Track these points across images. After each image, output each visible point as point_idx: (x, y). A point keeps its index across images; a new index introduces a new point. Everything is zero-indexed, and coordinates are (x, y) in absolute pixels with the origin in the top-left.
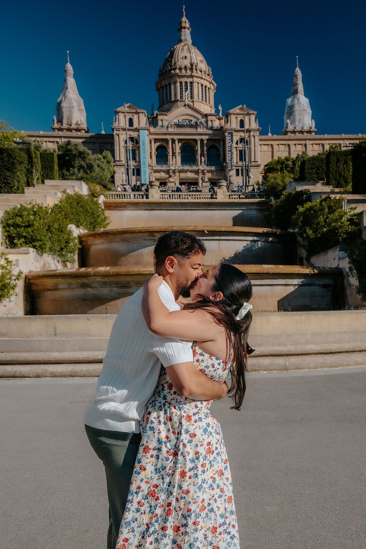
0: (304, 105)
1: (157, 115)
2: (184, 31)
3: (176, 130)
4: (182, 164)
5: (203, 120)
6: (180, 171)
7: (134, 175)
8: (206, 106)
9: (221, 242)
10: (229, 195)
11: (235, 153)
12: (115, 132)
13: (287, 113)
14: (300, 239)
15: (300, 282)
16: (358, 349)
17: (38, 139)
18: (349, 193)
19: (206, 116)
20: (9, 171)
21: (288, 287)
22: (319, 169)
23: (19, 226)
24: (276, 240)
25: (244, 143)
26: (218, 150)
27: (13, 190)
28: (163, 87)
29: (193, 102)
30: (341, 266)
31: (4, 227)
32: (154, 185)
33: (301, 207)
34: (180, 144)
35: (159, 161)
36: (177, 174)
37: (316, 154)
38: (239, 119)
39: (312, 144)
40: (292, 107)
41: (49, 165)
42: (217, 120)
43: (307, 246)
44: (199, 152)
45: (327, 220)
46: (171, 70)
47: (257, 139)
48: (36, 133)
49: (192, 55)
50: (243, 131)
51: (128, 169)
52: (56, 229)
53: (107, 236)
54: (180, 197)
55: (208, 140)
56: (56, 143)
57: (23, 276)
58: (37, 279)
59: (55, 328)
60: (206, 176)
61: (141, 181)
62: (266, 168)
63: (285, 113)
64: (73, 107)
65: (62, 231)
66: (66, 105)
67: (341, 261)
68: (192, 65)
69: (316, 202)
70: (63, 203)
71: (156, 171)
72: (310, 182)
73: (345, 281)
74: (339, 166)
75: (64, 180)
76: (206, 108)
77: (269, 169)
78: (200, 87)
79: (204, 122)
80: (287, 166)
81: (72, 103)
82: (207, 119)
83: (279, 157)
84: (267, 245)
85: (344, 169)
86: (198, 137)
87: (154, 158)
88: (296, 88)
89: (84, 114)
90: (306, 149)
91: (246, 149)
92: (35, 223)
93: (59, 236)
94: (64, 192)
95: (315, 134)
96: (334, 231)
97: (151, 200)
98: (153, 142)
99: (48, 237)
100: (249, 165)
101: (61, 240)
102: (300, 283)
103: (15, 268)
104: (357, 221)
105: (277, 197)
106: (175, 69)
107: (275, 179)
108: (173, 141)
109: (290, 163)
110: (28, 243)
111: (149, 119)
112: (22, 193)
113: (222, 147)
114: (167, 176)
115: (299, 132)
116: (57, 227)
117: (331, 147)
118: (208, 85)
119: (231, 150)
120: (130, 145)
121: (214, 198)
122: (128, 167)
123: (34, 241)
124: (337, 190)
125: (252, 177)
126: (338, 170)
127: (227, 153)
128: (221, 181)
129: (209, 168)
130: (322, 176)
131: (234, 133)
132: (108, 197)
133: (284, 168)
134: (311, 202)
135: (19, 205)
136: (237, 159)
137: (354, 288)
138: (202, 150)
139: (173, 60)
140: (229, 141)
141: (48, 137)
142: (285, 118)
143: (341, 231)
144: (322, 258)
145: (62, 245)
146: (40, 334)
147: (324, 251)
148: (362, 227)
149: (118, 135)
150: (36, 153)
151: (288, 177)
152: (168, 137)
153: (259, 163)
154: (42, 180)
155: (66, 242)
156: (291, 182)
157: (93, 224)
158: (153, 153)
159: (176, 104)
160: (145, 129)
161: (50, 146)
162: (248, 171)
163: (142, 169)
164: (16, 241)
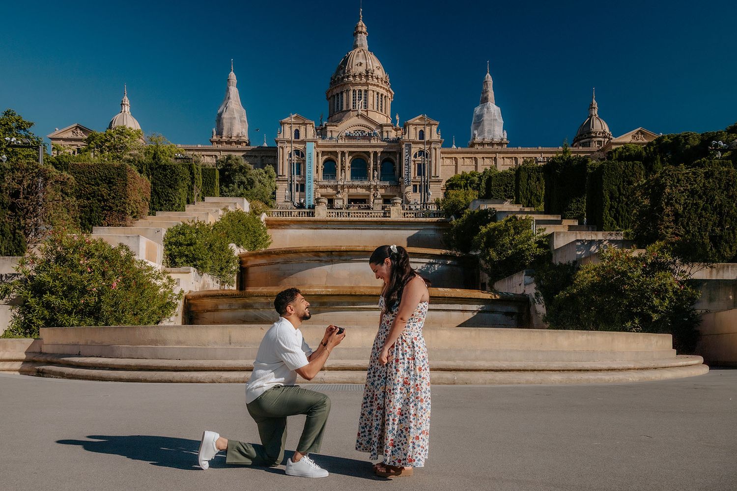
0: (494, 114)
1: (326, 126)
2: (360, 36)
3: (347, 142)
4: (352, 178)
5: (377, 131)
6: (350, 187)
7: (297, 191)
8: (382, 116)
10: (404, 213)
11: (413, 166)
12: (279, 145)
13: (474, 123)
14: (482, 262)
15: (479, 308)
16: (530, 368)
17: (196, 153)
18: (541, 213)
19: (381, 126)
20: (171, 188)
21: (465, 313)
22: (507, 186)
23: (181, 245)
24: (455, 263)
25: (424, 156)
26: (393, 164)
27: (174, 207)
28: (334, 96)
29: (367, 111)
30: (527, 293)
31: (166, 245)
32: (321, 202)
33: (484, 227)
34: (351, 157)
35: (326, 176)
36: (346, 190)
37: (506, 168)
38: (418, 130)
39: (503, 158)
40: (480, 117)
41: (210, 181)
42: (393, 131)
43: (490, 270)
44: (372, 166)
45: (513, 242)
46: (343, 78)
47: (438, 151)
48: (194, 147)
49: (367, 61)
50: (423, 143)
51: (291, 185)
52: (217, 248)
53: (269, 256)
54: (349, 215)
55: (382, 152)
56: (214, 156)
57: (184, 295)
58: (197, 300)
59: (230, 337)
60: (378, 192)
61: (305, 198)
62: (448, 184)
63: (473, 123)
64: (234, 118)
65: (223, 250)
66: (228, 117)
67: (527, 287)
68: (367, 72)
69: (501, 222)
70: (224, 221)
71: (322, 187)
72: (496, 201)
73: (531, 309)
74: (531, 183)
75: (223, 196)
76: (381, 118)
77: (452, 185)
78: (376, 95)
79: (378, 133)
80: (472, 182)
81: (234, 114)
82: (382, 129)
83: (463, 172)
84: (445, 268)
85: (536, 186)
86: (370, 150)
87: (321, 172)
88: (485, 95)
89: (246, 125)
90: (496, 163)
91: (426, 162)
92: (197, 241)
93: (220, 254)
94: (224, 209)
95: (507, 147)
96: (520, 254)
97: (316, 218)
98: (320, 155)
99: (209, 256)
100: (429, 180)
101: (222, 259)
102: (480, 310)
103: (176, 287)
104: (547, 243)
105: (458, 215)
106: (348, 77)
107: (457, 196)
108: (343, 153)
109: (476, 179)
110: (189, 261)
111: (316, 130)
112: (183, 211)
113: (398, 161)
114: (335, 192)
115: (488, 144)
116: (218, 246)
117: (525, 161)
118: (385, 93)
119: (408, 164)
120: (295, 158)
121: (386, 217)
122: (291, 182)
123: (195, 259)
124: (527, 209)
125: (431, 194)
126: (530, 187)
127: (404, 167)
128: (395, 198)
129: (382, 184)
130: (511, 193)
131: (413, 145)
132: (271, 215)
133: (469, 185)
134: (495, 222)
135: (181, 224)
136: (415, 174)
137: (540, 316)
138: (375, 163)
139: (347, 67)
140: (407, 154)
141: (206, 150)
142: (472, 129)
143: (528, 254)
144: (506, 284)
145: (222, 265)
146: (215, 343)
147: (509, 276)
148: (552, 249)
149: (282, 148)
150: (197, 169)
151: (472, 195)
152: (338, 150)
153: (440, 178)
154: (202, 197)
155: (226, 262)
156: (474, 200)
157: (254, 244)
158: (320, 166)
159: (348, 114)
160: (312, 141)
161: (208, 161)
162: (427, 188)
163: (307, 185)
164: (177, 260)
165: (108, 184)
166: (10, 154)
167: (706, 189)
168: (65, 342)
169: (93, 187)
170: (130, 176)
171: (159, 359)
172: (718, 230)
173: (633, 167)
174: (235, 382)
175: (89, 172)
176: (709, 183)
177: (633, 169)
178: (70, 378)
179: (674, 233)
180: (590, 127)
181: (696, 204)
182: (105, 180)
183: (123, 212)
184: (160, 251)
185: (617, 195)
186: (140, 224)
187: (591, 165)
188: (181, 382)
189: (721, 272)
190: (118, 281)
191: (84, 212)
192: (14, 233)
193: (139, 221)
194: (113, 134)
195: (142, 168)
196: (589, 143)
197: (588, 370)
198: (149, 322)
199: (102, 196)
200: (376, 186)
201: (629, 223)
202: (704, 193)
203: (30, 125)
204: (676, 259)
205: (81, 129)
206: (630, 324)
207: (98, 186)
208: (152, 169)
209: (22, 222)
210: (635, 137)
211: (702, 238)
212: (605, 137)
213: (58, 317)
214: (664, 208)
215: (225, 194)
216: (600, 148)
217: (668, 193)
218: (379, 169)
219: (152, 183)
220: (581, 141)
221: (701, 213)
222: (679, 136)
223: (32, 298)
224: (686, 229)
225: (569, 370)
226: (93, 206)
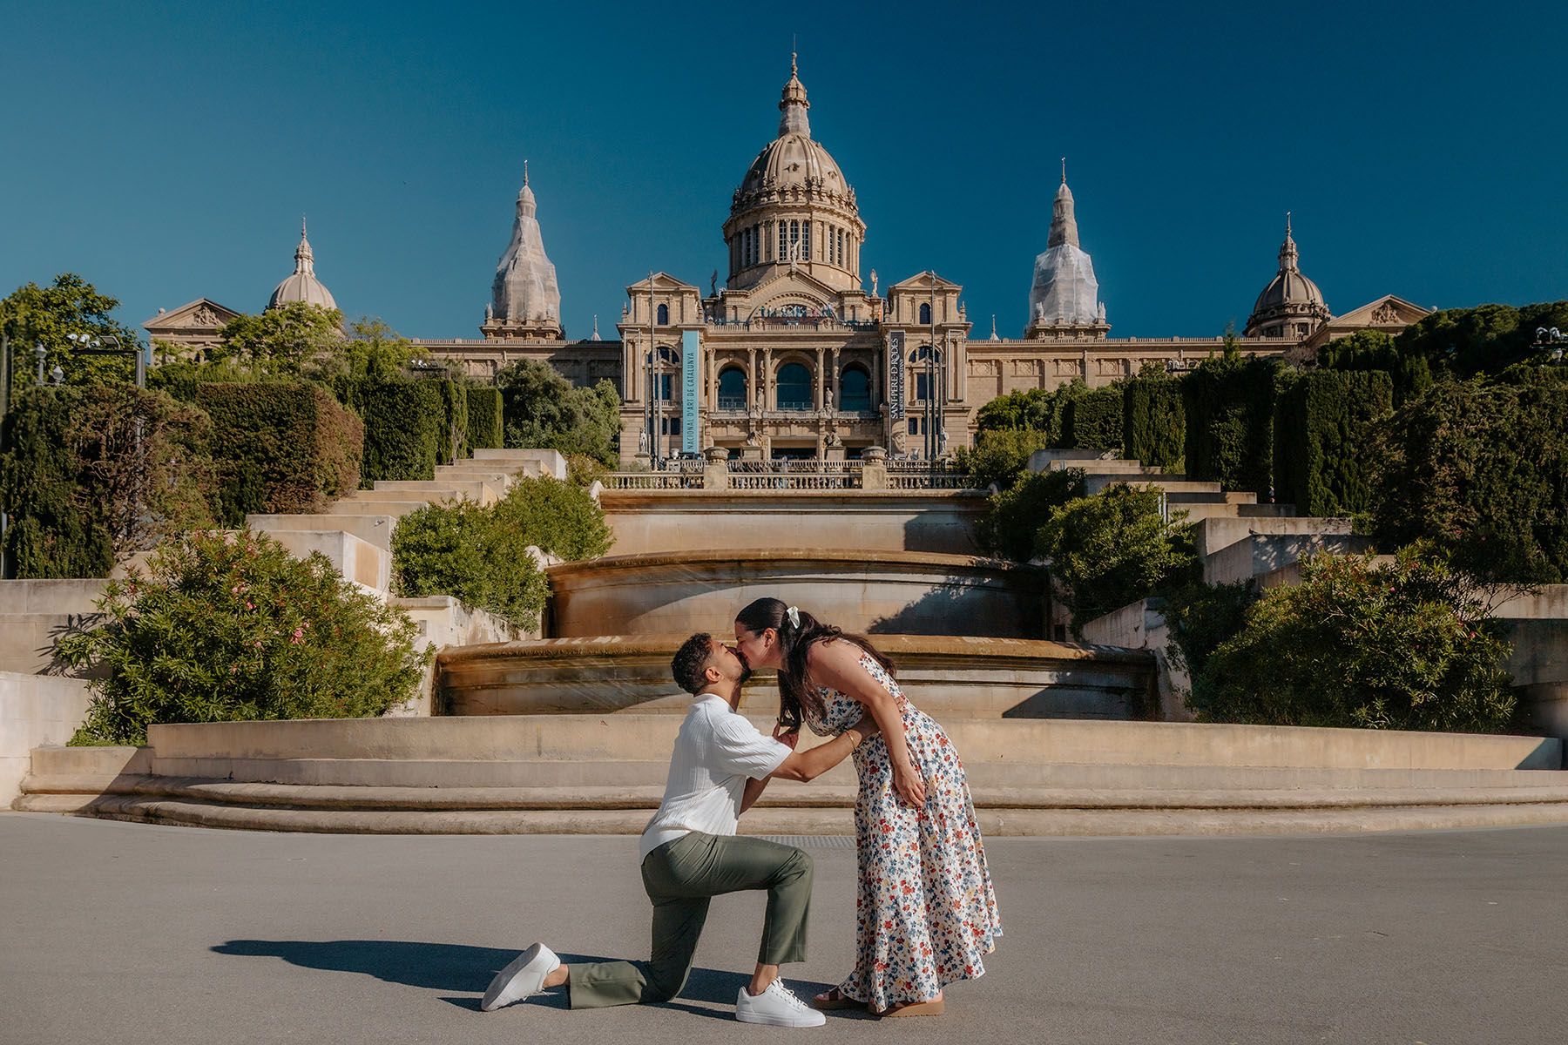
0: (1078, 268)
1: (724, 297)
2: (794, 110)
3: (769, 330)
4: (779, 406)
5: (833, 306)
6: (775, 424)
7: (665, 433)
8: (841, 275)
9: (868, 585)
10: (891, 480)
11: (907, 380)
12: (626, 336)
13: (1036, 288)
14: (1056, 582)
15: (1048, 679)
16: (1154, 803)
17: (453, 356)
18: (1178, 478)
19: (840, 296)
20: (405, 432)
21: (1022, 690)
22: (1107, 422)
23: (427, 549)
24: (1000, 584)
25: (931, 357)
26: (867, 374)
27: (412, 472)
28: (740, 234)
29: (810, 265)
30: (1151, 646)
31: (397, 552)
32: (715, 457)
33: (1059, 508)
34: (777, 361)
35: (726, 400)
36: (769, 430)
37: (1106, 383)
38: (919, 303)
39: (1099, 360)
40: (1048, 276)
41: (485, 416)
42: (865, 305)
43: (1072, 599)
44: (821, 379)
45: (1120, 540)
46: (759, 196)
47: (961, 348)
48: (448, 343)
49: (810, 161)
50: (929, 331)
51: (651, 421)
52: (502, 555)
53: (609, 572)
54: (775, 484)
55: (843, 351)
56: (489, 363)
57: (435, 654)
58: (462, 663)
59: (539, 740)
60: (835, 435)
61: (681, 447)
62: (982, 416)
63: (1032, 288)
64: (532, 282)
65: (514, 560)
66: (517, 279)
67: (1151, 634)
68: (809, 183)
69: (1094, 498)
70: (516, 499)
71: (715, 424)
72: (1085, 452)
73: (1161, 679)
74: (1156, 416)
75: (510, 447)
76: (839, 280)
77: (991, 419)
78: (827, 233)
79: (834, 310)
80: (1034, 412)
81: (530, 274)
82: (841, 302)
83: (1014, 392)
84: (979, 594)
85: (1169, 422)
86: (818, 346)
87: (714, 392)
88: (1059, 229)
89: (557, 297)
90: (1083, 372)
91: (936, 371)
92: (462, 541)
93: (508, 569)
94: (518, 474)
95: (1107, 337)
96: (1134, 565)
97: (707, 490)
98: (712, 357)
99: (486, 573)
100: (942, 409)
101: (512, 579)
102: (1049, 682)
103: (419, 638)
104: (1190, 542)
105: (1006, 484)
106: (769, 194)
107: (1001, 442)
108: (760, 354)
109: (1042, 405)
110: (445, 584)
111: (704, 305)
112: (429, 479)
113: (876, 368)
114: (744, 434)
115: (1066, 331)
116: (505, 551)
117: (1145, 368)
118: (847, 227)
119: (898, 375)
120: (659, 365)
121: (854, 487)
122: (652, 415)
123: (456, 580)
124: (1149, 471)
125: (947, 437)
126: (1154, 423)
127: (889, 382)
128: (872, 447)
129: (844, 416)
130: (1115, 437)
131: (907, 336)
132: (609, 485)
133: (1026, 417)
134: (1082, 499)
135: (428, 506)
136: (912, 398)
137: (1180, 695)
138: (828, 373)
139: (766, 173)
140: (894, 353)
141: (472, 350)
142: (1031, 300)
143: (1150, 564)
144: (1108, 626)
145: (513, 591)
146: (510, 752)
147: (1111, 611)
148: (1203, 555)
149: (633, 344)
150: (458, 391)
151: (1034, 440)
152: (749, 346)
153: (966, 404)
154: (468, 449)
155: (521, 585)
156: (1039, 451)
157: (580, 546)
158: (712, 381)
159: (770, 270)
160: (695, 329)
161: (478, 372)
162: (938, 424)
163: (685, 420)
164: (420, 582)
165: (277, 425)
166: (69, 364)
167: (1524, 429)
168: (200, 754)
169: (246, 433)
170: (321, 408)
171: (393, 786)
172: (1550, 516)
173: (1370, 381)
174: (550, 833)
175: (239, 403)
176: (1530, 415)
177: (1370, 386)
178: (213, 827)
179: (1458, 522)
180: (1282, 295)
181: (1502, 461)
182: (270, 418)
183: (308, 483)
184: (385, 562)
185: (1338, 442)
186: (342, 509)
187: (1283, 378)
188: (440, 833)
189: (1558, 605)
190: (304, 627)
191: (228, 485)
192: (88, 530)
193: (340, 501)
194: (280, 318)
195: (345, 391)
196: (1282, 327)
197: (1276, 808)
198: (365, 712)
199: (265, 450)
200: (831, 421)
201: (1364, 500)
202: (1520, 438)
203: (111, 304)
204: (1460, 577)
205: (212, 309)
206: (1364, 711)
207: (257, 430)
208: (365, 393)
209: (105, 507)
210: (1378, 314)
211: (1519, 532)
212: (1314, 316)
213: (183, 702)
214: (1436, 468)
215: (514, 441)
216: (1305, 338)
217: (1444, 438)
218: (836, 385)
219: (366, 422)
220: (1264, 325)
221: (1514, 479)
222: (1474, 312)
223: (130, 663)
224: (1482, 514)
225: (1235, 808)
226: (246, 471)
